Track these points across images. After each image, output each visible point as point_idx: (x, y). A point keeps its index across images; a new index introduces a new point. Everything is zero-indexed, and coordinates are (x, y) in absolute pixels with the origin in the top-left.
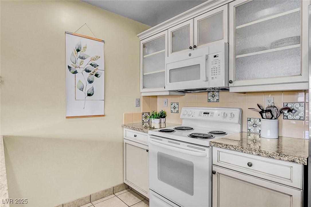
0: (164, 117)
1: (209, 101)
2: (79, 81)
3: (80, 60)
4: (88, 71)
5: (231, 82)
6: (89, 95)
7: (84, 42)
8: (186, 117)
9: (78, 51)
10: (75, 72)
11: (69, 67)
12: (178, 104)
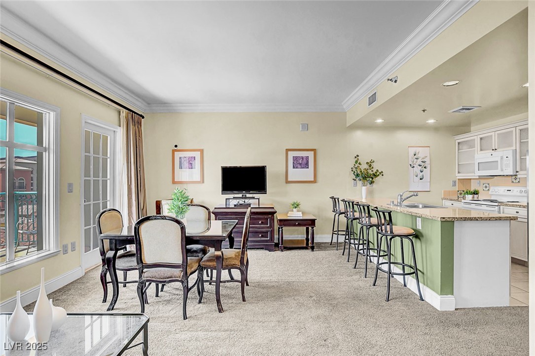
0: (477, 194)
1: (513, 182)
2: (416, 172)
3: (416, 160)
4: (420, 165)
5: (517, 172)
6: (421, 179)
7: (418, 150)
8: (494, 193)
9: (415, 155)
10: (414, 167)
11: (411, 165)
12: (488, 184)
